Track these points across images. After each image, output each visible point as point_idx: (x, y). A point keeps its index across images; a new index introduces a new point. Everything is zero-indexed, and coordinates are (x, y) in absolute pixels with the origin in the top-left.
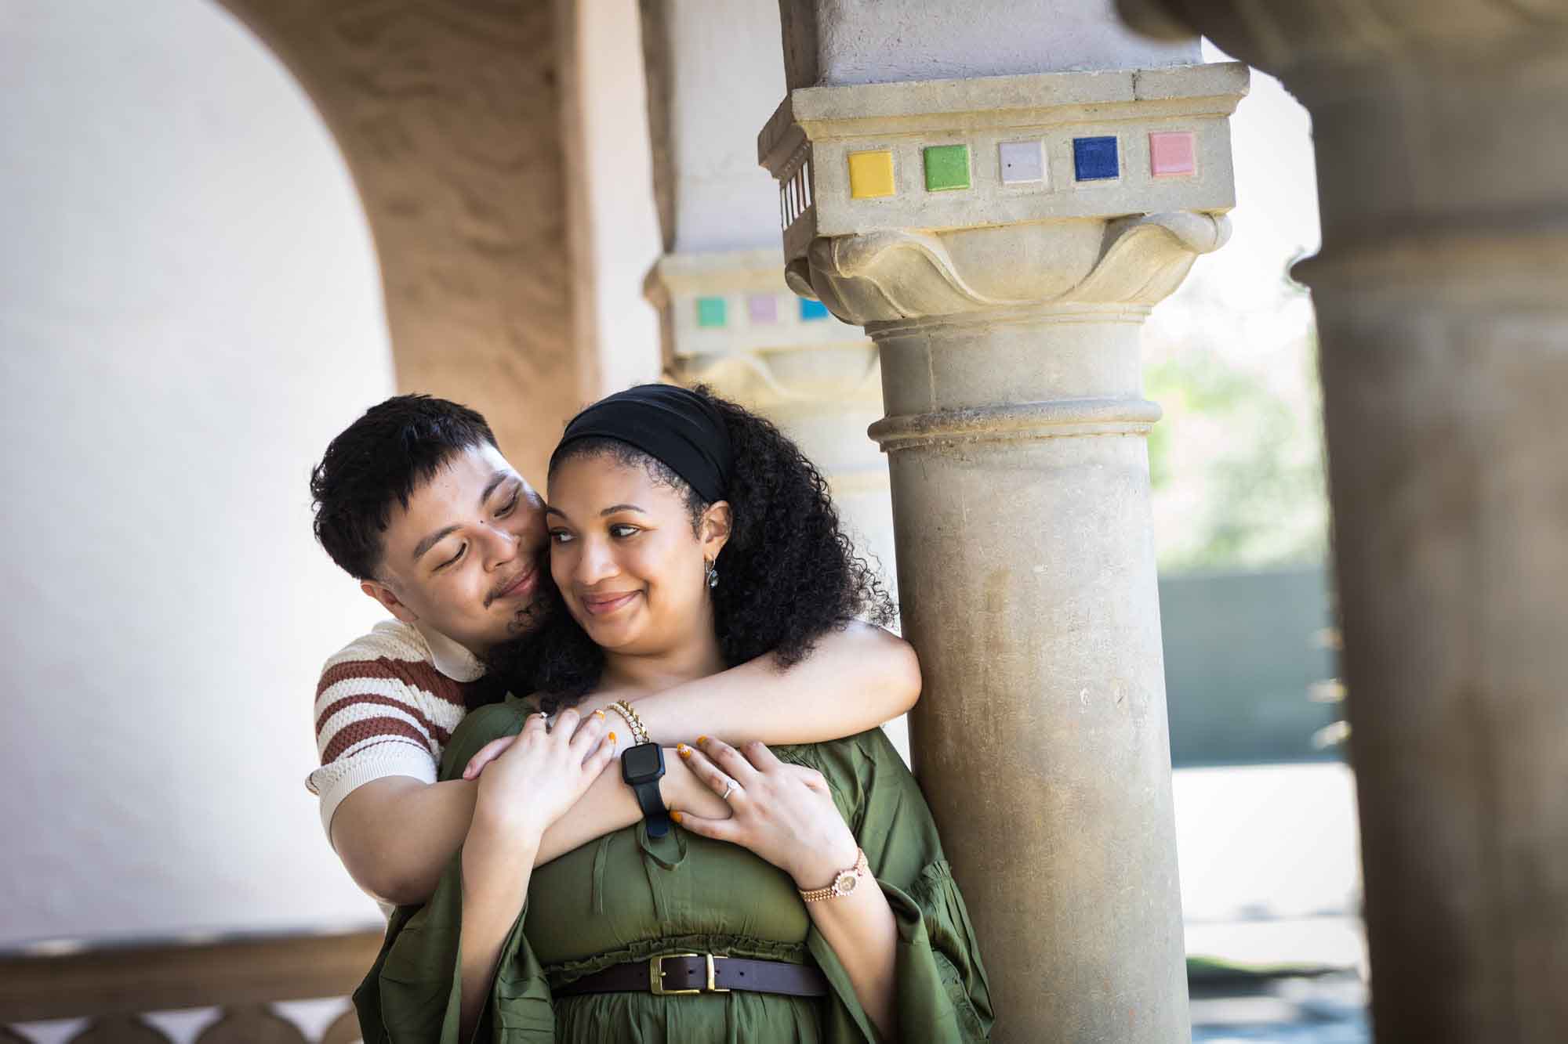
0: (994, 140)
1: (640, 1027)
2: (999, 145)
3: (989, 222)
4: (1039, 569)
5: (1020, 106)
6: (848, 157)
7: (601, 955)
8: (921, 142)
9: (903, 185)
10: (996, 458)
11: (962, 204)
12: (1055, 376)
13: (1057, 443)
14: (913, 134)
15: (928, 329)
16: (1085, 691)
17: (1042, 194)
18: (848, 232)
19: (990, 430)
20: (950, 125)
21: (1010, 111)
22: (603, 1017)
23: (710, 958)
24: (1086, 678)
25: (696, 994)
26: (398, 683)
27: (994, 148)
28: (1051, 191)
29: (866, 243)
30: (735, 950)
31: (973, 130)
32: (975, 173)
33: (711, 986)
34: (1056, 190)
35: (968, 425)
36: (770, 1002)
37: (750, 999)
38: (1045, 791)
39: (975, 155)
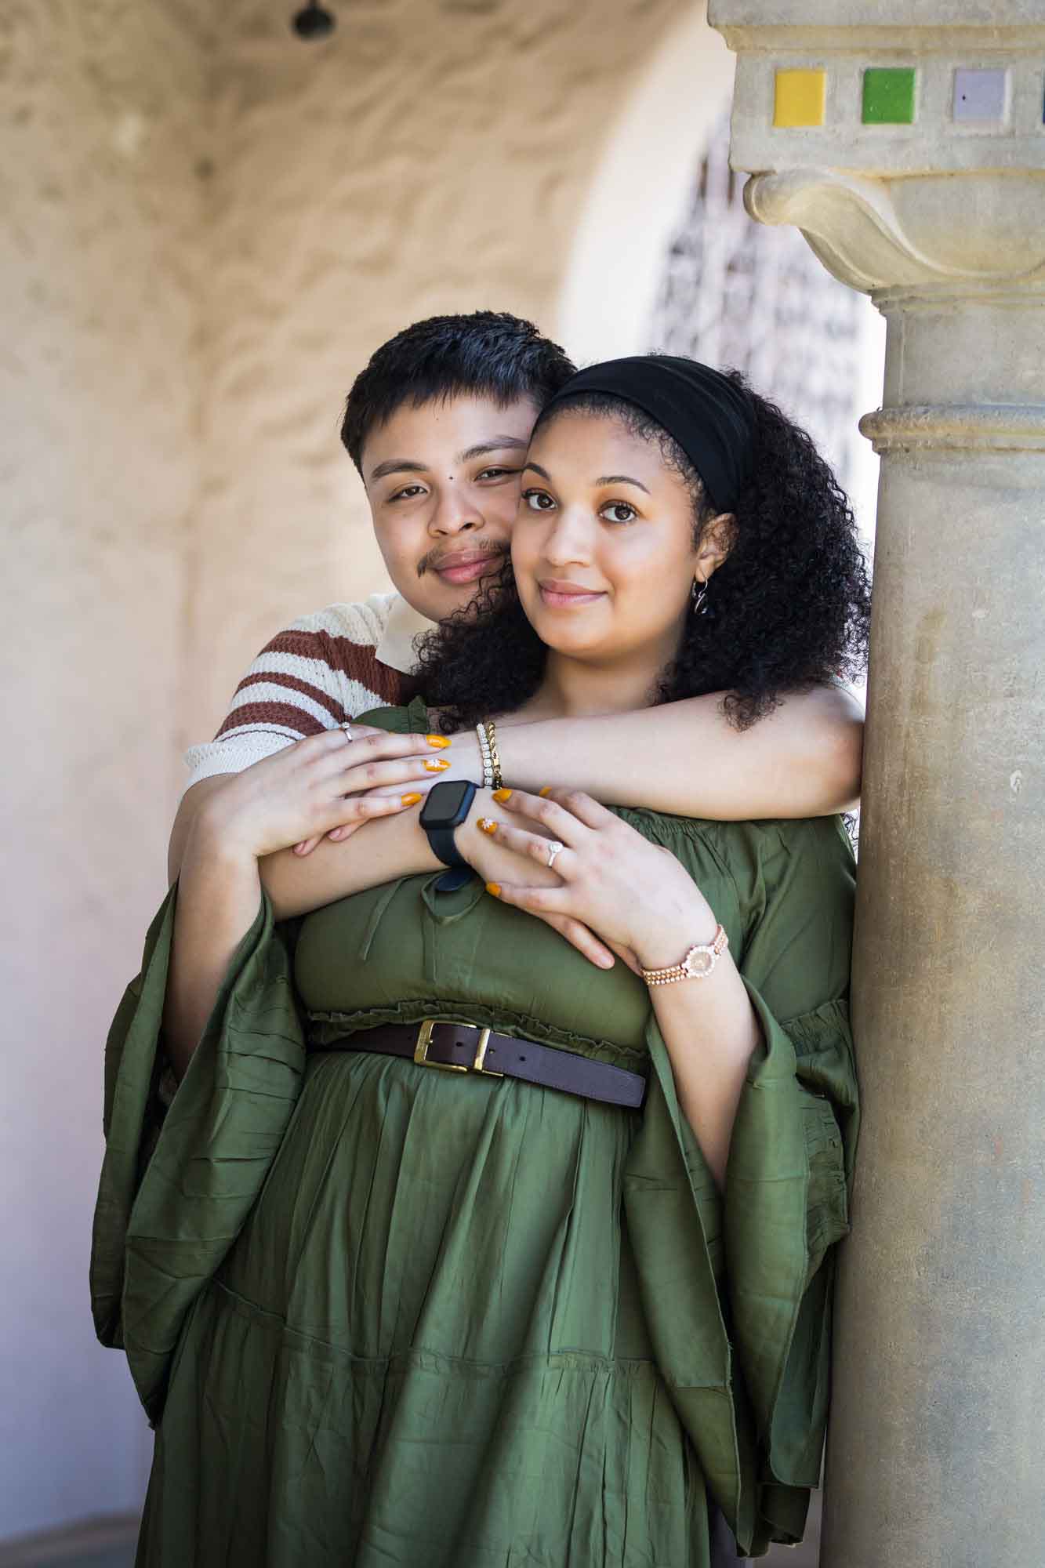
0: (950, 66)
1: (387, 1097)
2: (955, 71)
3: (931, 168)
4: (979, 614)
5: (977, 23)
6: (776, 73)
7: (366, 1010)
8: (865, 62)
9: (837, 116)
10: (949, 470)
11: (901, 143)
12: (1030, 373)
13: (1022, 458)
14: (853, 51)
15: (902, 301)
16: (1017, 773)
17: (999, 137)
18: (765, 168)
19: (940, 433)
20: (897, 42)
21: (965, 29)
22: (357, 1078)
23: (487, 1033)
24: (1020, 758)
25: (462, 1072)
26: (323, 665)
27: (949, 75)
28: (1012, 133)
29: (781, 182)
30: (520, 1031)
31: (925, 52)
32: (923, 105)
33: (479, 1064)
34: (1017, 133)
35: (916, 426)
36: (551, 1100)
37: (526, 1091)
38: (951, 892)
39: (925, 83)
